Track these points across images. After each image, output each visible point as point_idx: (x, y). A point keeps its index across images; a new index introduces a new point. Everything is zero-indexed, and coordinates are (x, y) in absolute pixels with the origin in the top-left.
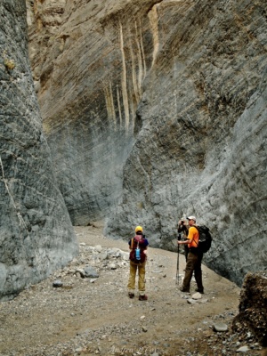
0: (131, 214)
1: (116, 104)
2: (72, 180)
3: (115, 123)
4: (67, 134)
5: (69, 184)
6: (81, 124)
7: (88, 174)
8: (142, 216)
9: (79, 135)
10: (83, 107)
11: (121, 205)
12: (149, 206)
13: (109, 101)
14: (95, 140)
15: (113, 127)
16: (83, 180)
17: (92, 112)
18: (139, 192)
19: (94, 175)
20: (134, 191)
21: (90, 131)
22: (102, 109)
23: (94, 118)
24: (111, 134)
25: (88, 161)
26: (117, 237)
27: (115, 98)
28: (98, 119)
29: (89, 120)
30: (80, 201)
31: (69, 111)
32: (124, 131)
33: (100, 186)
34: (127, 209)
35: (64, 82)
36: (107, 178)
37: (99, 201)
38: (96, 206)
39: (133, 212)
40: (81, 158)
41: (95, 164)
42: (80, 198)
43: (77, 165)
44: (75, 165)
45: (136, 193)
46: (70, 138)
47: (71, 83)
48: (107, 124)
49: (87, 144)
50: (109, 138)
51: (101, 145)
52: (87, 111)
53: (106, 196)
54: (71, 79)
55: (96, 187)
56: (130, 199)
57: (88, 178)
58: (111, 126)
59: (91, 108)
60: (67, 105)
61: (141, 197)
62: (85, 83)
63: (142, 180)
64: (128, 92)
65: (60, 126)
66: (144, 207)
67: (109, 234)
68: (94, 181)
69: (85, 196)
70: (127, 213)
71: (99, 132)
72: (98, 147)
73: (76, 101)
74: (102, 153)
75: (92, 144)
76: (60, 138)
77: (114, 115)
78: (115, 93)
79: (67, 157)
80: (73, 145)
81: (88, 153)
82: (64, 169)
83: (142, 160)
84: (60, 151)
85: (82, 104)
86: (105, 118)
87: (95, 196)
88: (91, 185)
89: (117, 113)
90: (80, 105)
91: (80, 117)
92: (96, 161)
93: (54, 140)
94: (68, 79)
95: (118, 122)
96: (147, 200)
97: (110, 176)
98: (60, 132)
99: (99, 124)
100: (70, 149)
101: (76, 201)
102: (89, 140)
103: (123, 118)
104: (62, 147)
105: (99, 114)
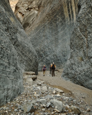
0: (75, 65)
1: (69, 10)
2: (49, 49)
3: (69, 20)
4: (47, 28)
5: (48, 51)
6: (53, 23)
7: (56, 46)
8: (82, 66)
9: (52, 28)
10: (53, 15)
11: (69, 60)
12: (87, 59)
13: (66, 9)
14: (59, 30)
15: (68, 23)
16: (54, 49)
17: (57, 16)
18: (80, 51)
19: (59, 46)
20: (76, 50)
21: (57, 26)
22: (62, 14)
23: (58, 19)
24: (67, 26)
25: (57, 40)
26: (67, 78)
27: (68, 7)
28: (60, 19)
29: (56, 20)
30: (53, 59)
31: (48, 17)
32: (73, 24)
33: (62, 52)
34: (73, 62)
35: (46, 5)
36: (65, 47)
37: (61, 59)
38: (60, 61)
39: (76, 64)
40: (53, 39)
41: (60, 41)
42: (53, 57)
43: (51, 42)
44: (50, 42)
45: (78, 51)
46: (48, 30)
47: (48, 5)
48: (65, 21)
49: (56, 32)
50: (66, 28)
51: (62, 32)
52: (55, 16)
53: (65, 56)
54: (48, 3)
55: (60, 52)
56: (74, 55)
57: (56, 48)
58: (67, 22)
59: (57, 14)
60: (47, 15)
61: (81, 53)
62: (54, 3)
63: (81, 42)
64: (75, 3)
65: (44, 25)
66: (83, 61)
67: (63, 76)
68: (59, 49)
69: (55, 56)
70: (72, 64)
71: (61, 26)
72: (61, 33)
73: (50, 12)
74: (63, 36)
75: (58, 32)
76: (44, 30)
77: (68, 16)
78: (68, 4)
79: (47, 38)
80: (49, 33)
81: (56, 36)
82: (46, 44)
83: (81, 29)
84: (44, 36)
85: (53, 13)
86: (63, 19)
87: (60, 57)
88: (58, 51)
89: (70, 15)
90: (52, 14)
91: (52, 19)
92: (60, 40)
93: (41, 31)
94: (47, 3)
95: (70, 20)
96: (85, 55)
97: (66, 46)
98: (44, 27)
99: (61, 21)
100: (48, 35)
101: (51, 59)
102: (57, 30)
103: (73, 17)
104: (45, 34)
105: (61, 17)
